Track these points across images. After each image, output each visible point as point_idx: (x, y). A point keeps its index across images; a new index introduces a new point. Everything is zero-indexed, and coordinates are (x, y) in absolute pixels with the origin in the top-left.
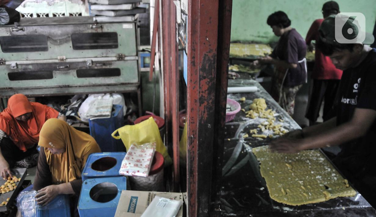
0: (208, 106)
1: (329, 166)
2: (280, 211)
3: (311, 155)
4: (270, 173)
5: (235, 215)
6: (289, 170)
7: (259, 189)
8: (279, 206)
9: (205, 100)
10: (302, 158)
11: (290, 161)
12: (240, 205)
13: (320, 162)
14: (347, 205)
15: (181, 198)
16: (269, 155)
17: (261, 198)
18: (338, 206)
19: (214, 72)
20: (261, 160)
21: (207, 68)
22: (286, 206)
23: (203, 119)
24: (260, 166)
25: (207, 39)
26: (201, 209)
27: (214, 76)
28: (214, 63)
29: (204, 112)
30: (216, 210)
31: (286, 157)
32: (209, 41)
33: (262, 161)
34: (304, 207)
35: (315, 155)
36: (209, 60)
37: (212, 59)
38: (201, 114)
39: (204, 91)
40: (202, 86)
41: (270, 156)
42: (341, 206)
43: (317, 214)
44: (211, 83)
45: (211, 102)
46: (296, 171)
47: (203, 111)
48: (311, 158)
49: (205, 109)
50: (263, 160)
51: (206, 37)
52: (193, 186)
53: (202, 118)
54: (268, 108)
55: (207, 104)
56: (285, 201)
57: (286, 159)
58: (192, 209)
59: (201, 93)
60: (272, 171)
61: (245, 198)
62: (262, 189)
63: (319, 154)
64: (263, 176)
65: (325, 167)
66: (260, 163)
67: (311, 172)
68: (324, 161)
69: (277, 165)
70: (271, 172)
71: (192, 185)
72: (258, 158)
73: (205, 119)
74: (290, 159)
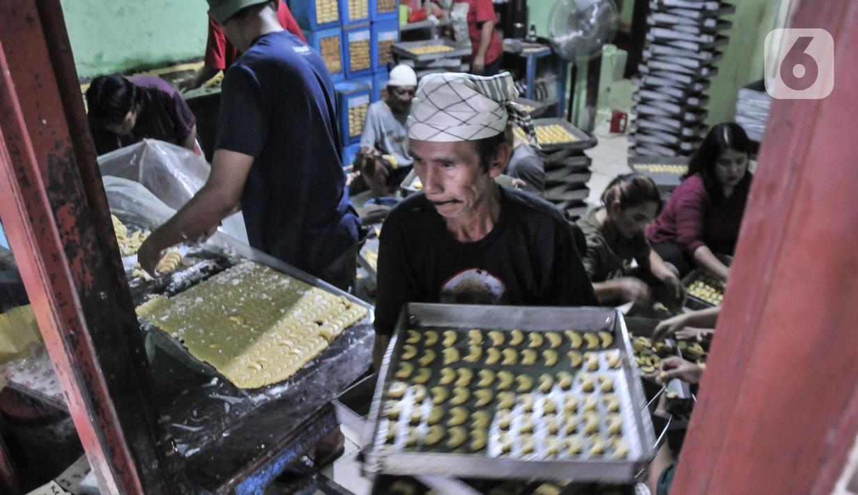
0: (87, 256)
1: (303, 288)
2: (269, 399)
3: (263, 284)
4: (211, 348)
5: (198, 450)
6: (241, 326)
7: (209, 385)
8: (261, 393)
9: (77, 246)
10: (252, 296)
11: (234, 310)
12: (194, 429)
13: (285, 287)
14: (364, 335)
15: (57, 492)
16: (189, 318)
17: (222, 397)
18: (352, 342)
19: (77, 184)
20: (180, 333)
21: (61, 181)
22: (273, 386)
23: (86, 285)
24: (185, 345)
25: (44, 122)
26: (143, 466)
27: (82, 194)
28: (73, 167)
29: (84, 272)
30: (168, 454)
31: (223, 307)
32: (48, 126)
33: (182, 335)
34: (301, 372)
35: (271, 280)
36: (61, 163)
37: (66, 160)
38: (80, 279)
39: (69, 230)
40: (63, 221)
41: (191, 319)
42: (355, 340)
43: (328, 372)
44: (79, 209)
45: (92, 248)
46: (255, 322)
47: (80, 270)
48: (266, 288)
49: (82, 265)
50: (184, 333)
51: (40, 119)
52: (109, 431)
53: (83, 284)
54: (130, 231)
55: (85, 255)
56: (266, 379)
57: (224, 311)
58: (123, 478)
59: (65, 237)
60: (213, 343)
61: (195, 413)
62: (214, 381)
63: (276, 275)
64: (201, 360)
65: (298, 292)
66: (181, 339)
67: (279, 311)
68: (291, 283)
69: (214, 328)
70: (212, 346)
71: (106, 431)
72: (172, 333)
73: (90, 284)
74: (233, 307)
